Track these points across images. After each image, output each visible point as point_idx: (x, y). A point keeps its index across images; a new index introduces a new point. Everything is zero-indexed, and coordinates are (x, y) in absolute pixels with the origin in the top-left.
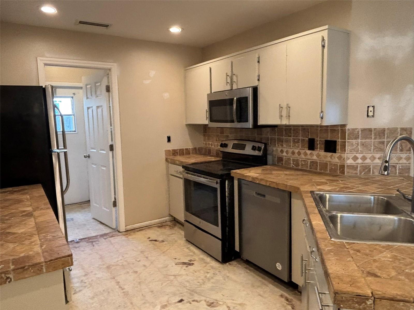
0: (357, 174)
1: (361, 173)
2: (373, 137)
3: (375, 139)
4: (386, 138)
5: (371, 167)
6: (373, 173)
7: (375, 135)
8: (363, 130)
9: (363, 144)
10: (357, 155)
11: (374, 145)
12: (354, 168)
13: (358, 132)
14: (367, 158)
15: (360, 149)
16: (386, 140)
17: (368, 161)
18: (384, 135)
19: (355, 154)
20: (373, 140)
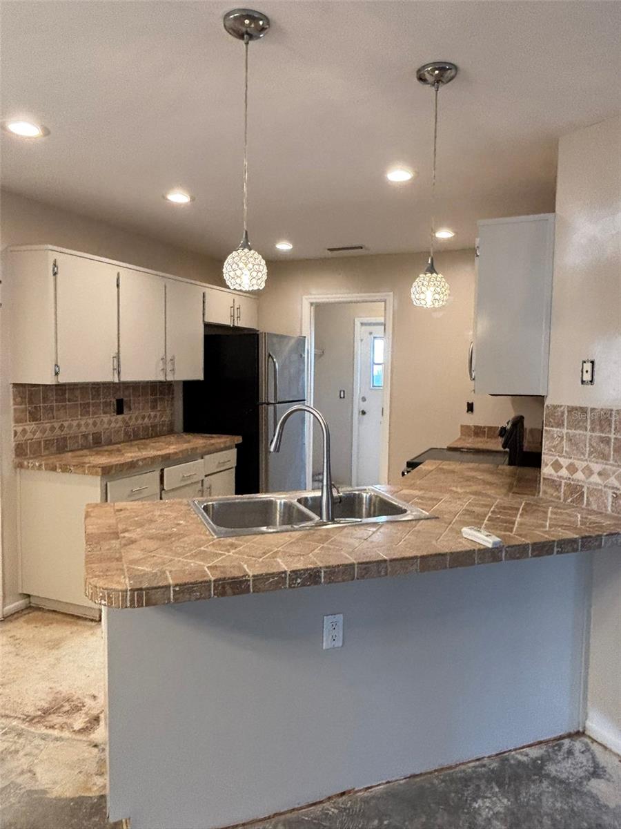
0: (560, 499)
1: (565, 500)
2: (589, 428)
3: (593, 430)
4: (613, 431)
5: (585, 490)
6: (588, 504)
7: (593, 422)
8: (572, 410)
9: (571, 440)
10: (561, 460)
11: (590, 444)
12: (555, 485)
13: (563, 413)
14: (577, 470)
15: (564, 449)
16: (612, 436)
17: (579, 475)
18: (610, 425)
19: (557, 457)
20: (589, 434)
